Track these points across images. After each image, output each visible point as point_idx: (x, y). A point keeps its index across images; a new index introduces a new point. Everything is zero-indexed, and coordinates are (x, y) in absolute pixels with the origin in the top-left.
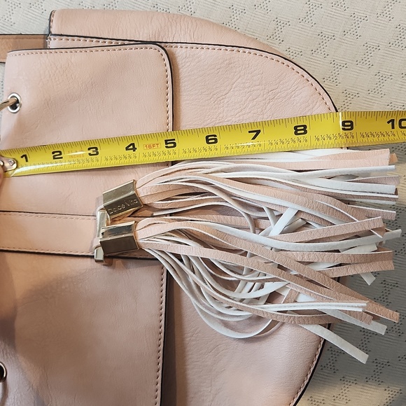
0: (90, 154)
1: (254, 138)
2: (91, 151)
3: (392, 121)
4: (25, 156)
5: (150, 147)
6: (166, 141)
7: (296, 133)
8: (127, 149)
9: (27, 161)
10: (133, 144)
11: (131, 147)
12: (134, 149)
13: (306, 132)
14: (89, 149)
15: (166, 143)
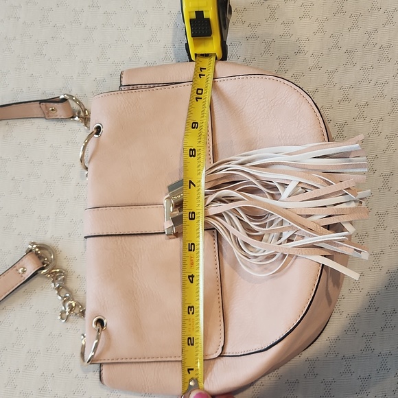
0: (193, 313)
1: (194, 186)
2: (191, 312)
3: (197, 98)
4: (189, 370)
5: (192, 264)
6: (189, 250)
7: (194, 156)
8: (192, 282)
9: (192, 369)
10: (189, 277)
11: (191, 278)
12: (193, 276)
13: (194, 150)
14: (189, 313)
15: (191, 250)
